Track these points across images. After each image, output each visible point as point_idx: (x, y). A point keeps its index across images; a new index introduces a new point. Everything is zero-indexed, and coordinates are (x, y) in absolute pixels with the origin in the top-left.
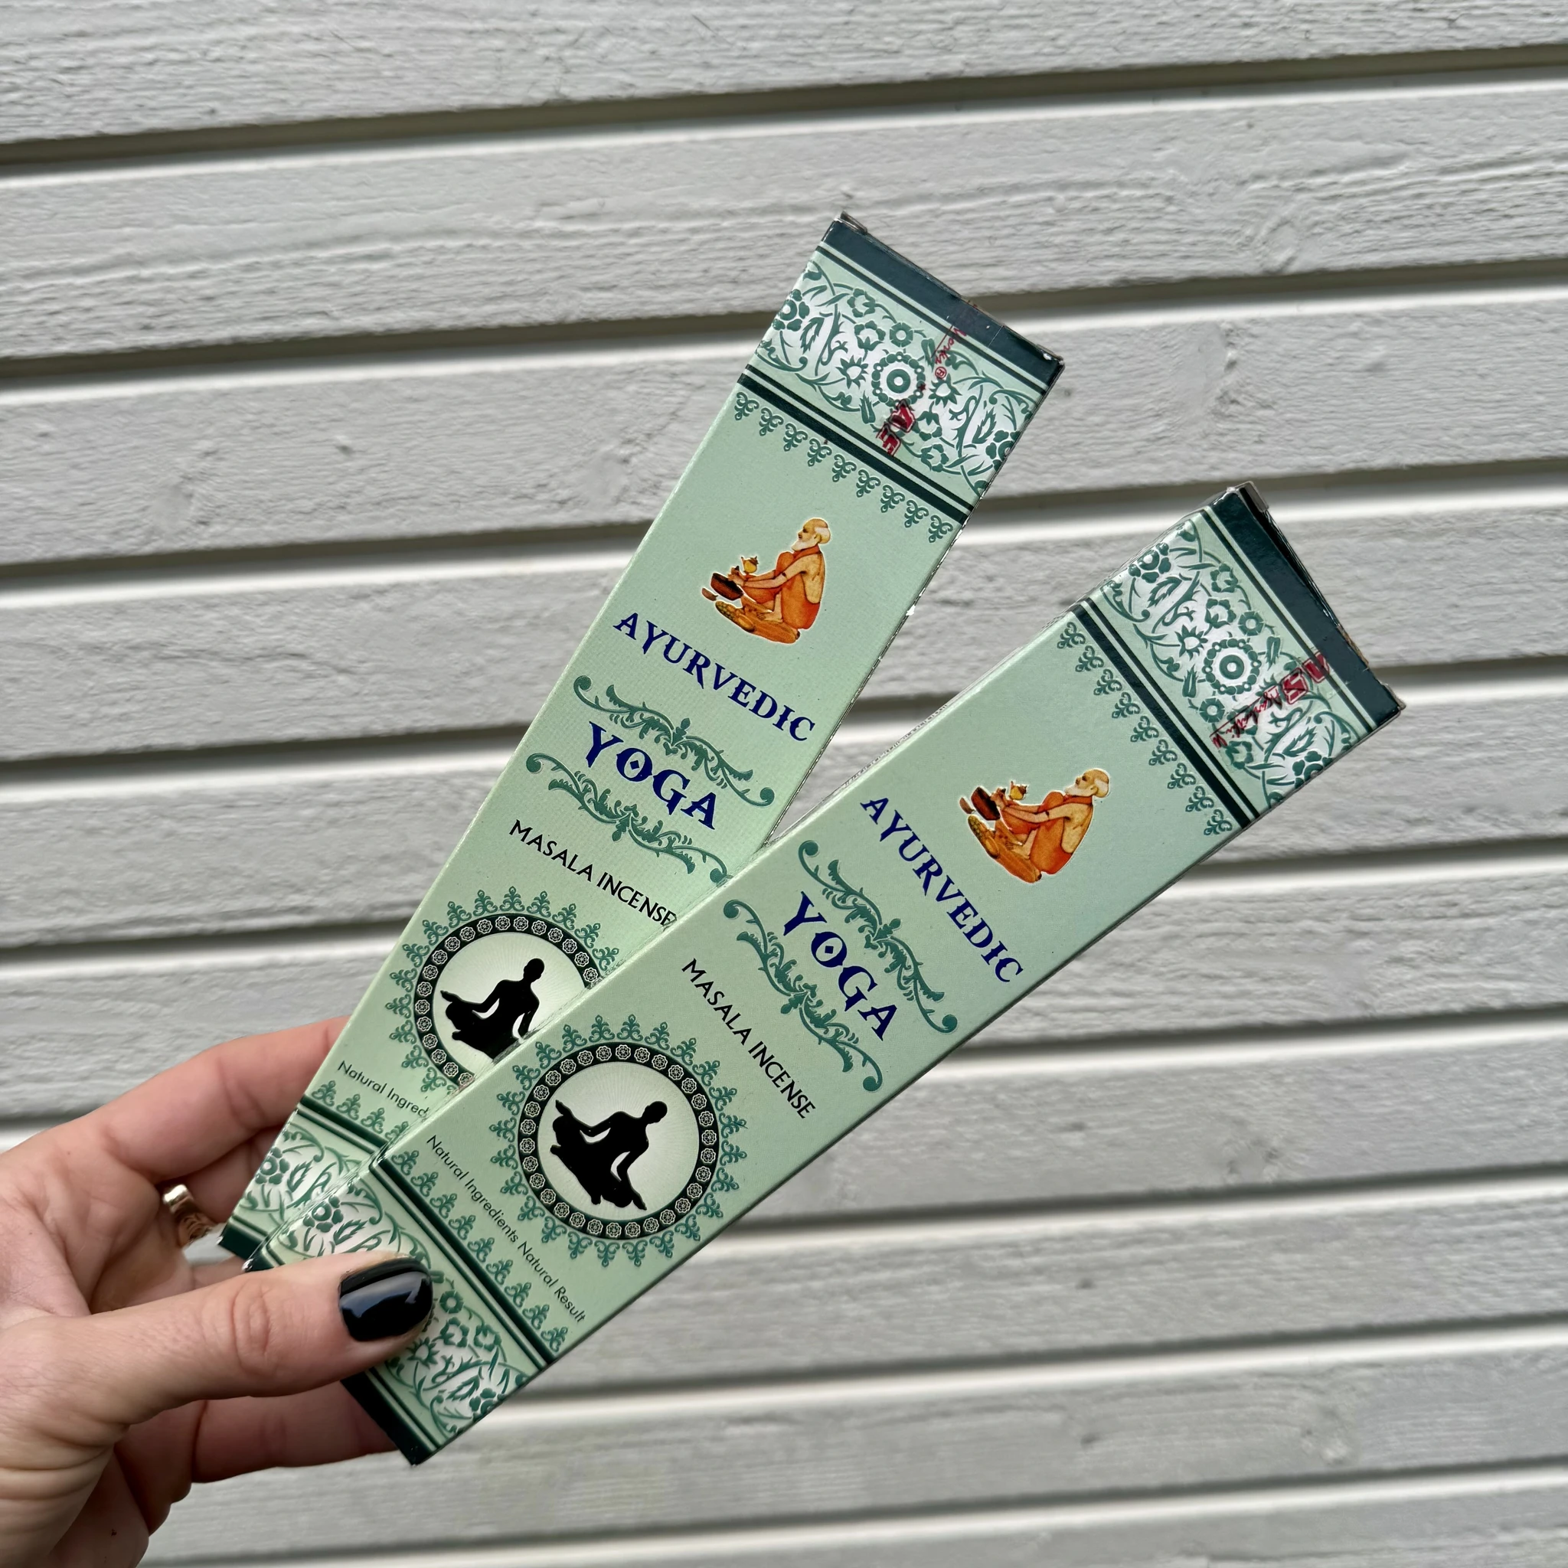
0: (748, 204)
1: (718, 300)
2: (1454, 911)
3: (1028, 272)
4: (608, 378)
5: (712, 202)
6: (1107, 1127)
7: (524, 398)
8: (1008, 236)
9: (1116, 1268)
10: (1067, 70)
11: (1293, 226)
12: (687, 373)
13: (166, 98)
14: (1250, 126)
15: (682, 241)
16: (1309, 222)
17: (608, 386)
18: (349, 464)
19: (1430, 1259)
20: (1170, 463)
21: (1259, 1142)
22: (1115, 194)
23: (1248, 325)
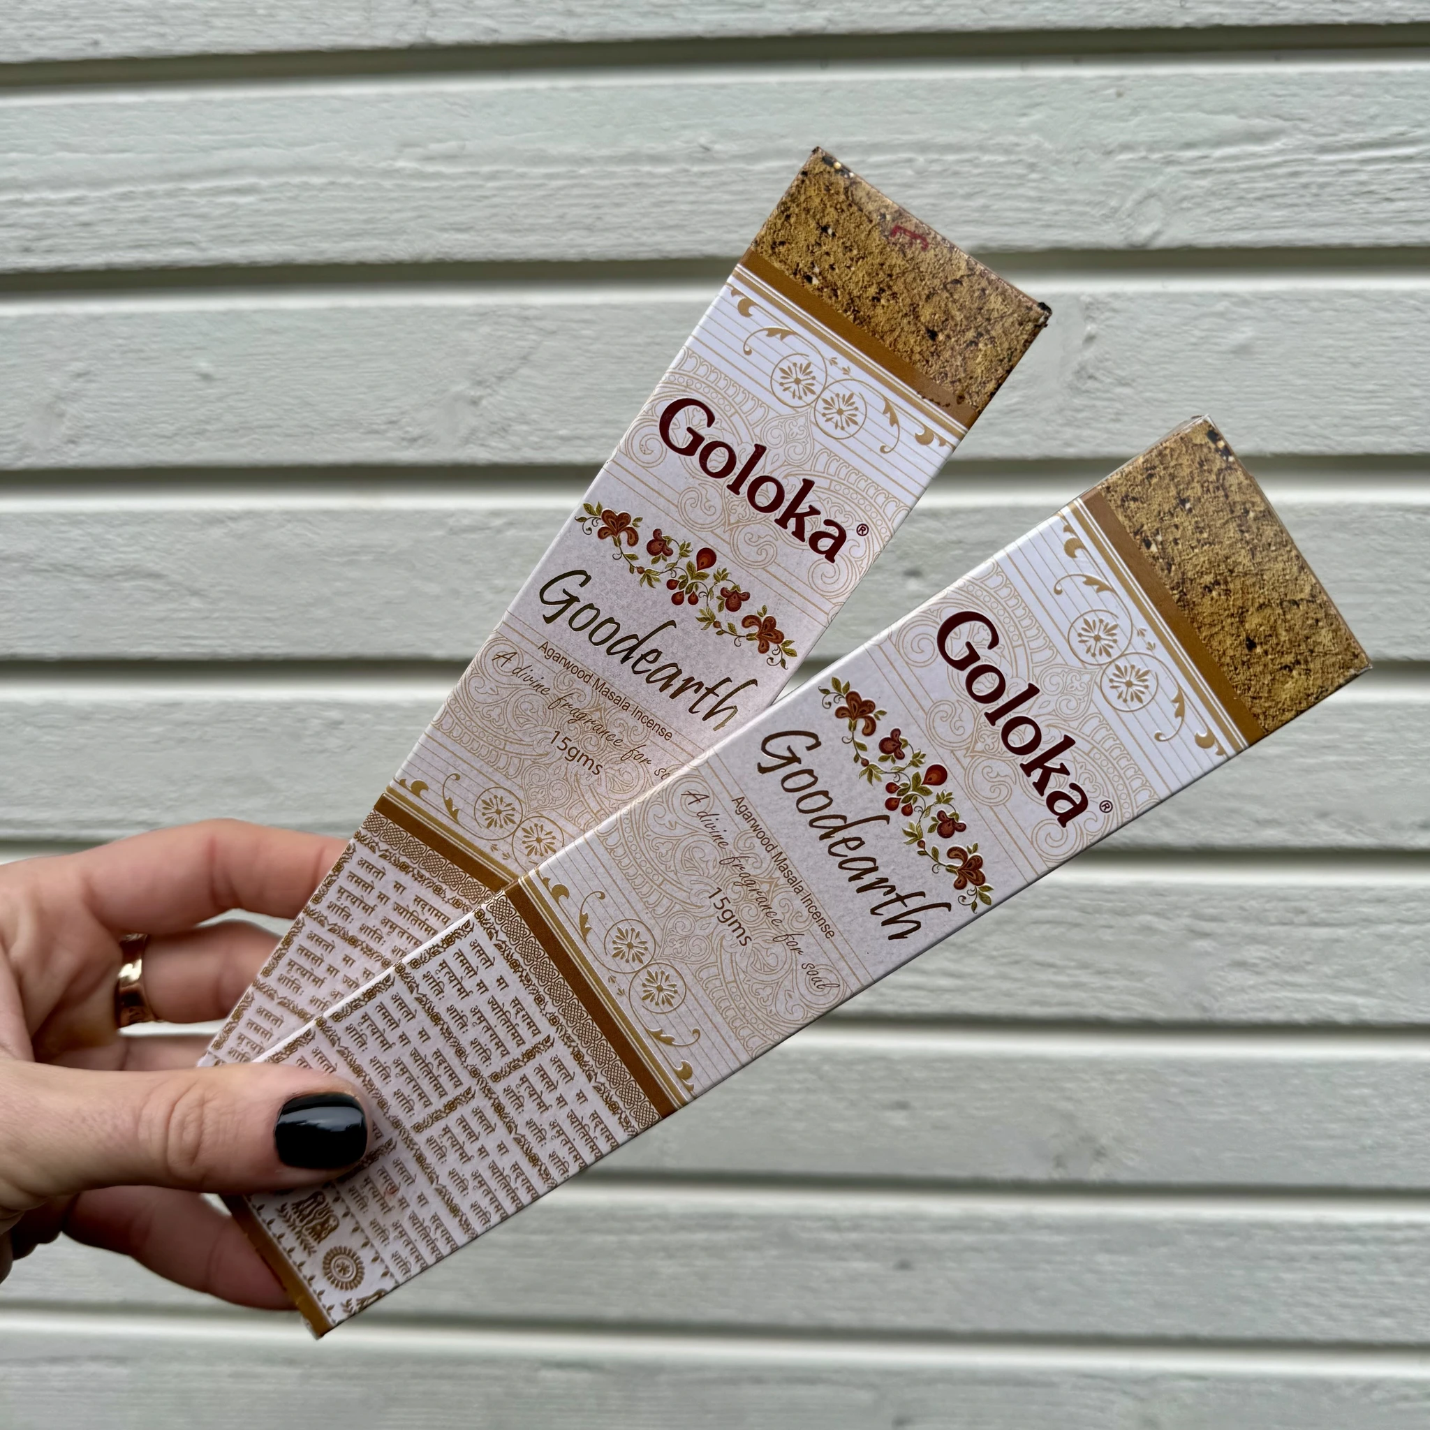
0: (605, 152)
2: (1303, 918)
4: (461, 318)
5: (570, 148)
9: (936, 1253)
10: (933, 30)
12: (539, 318)
13: (53, 29)
14: (1119, 95)
19: (1262, 1275)
21: (1088, 1139)
22: (977, 158)
23: (1109, 299)
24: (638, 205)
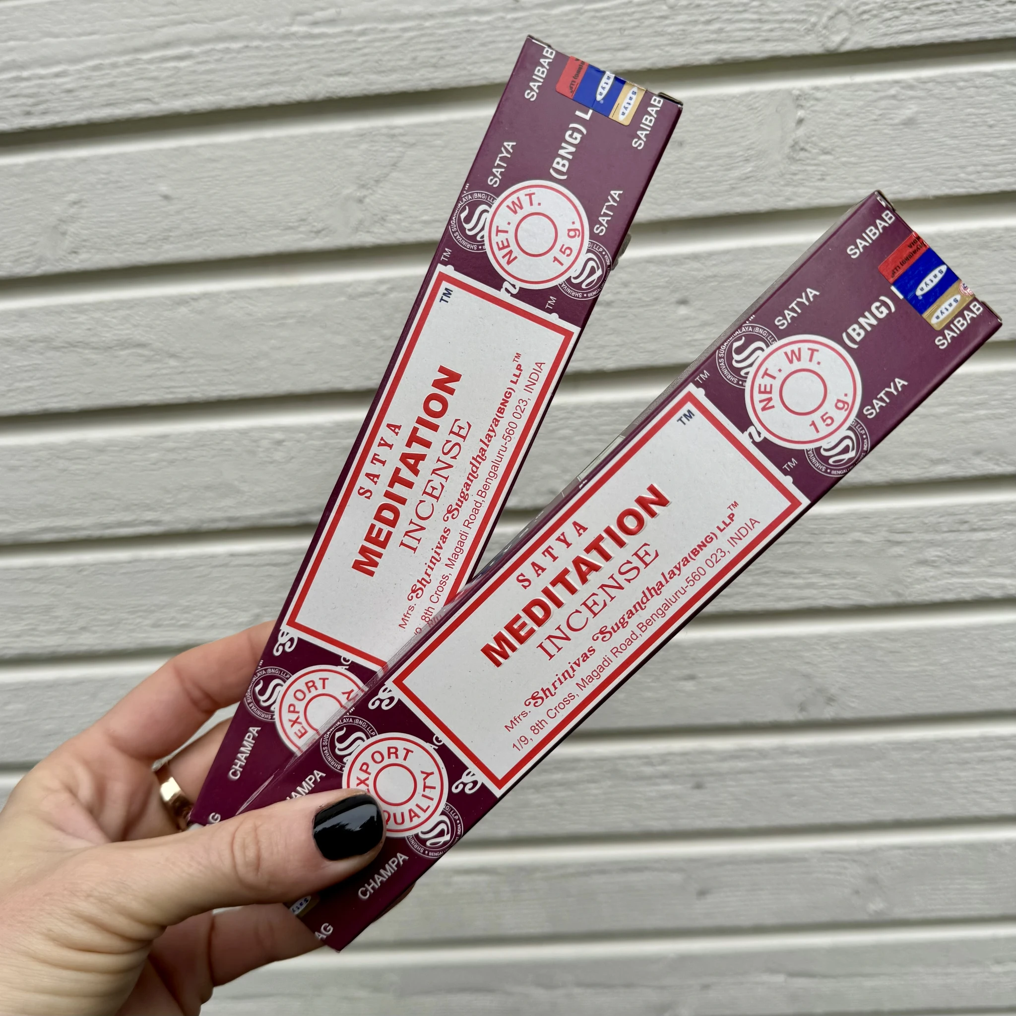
1: (423, 80)
3: (649, 54)
6: (712, 677)
8: (634, 28)
15: (397, 37)
16: (859, 11)
18: (169, 207)
20: (756, 196)
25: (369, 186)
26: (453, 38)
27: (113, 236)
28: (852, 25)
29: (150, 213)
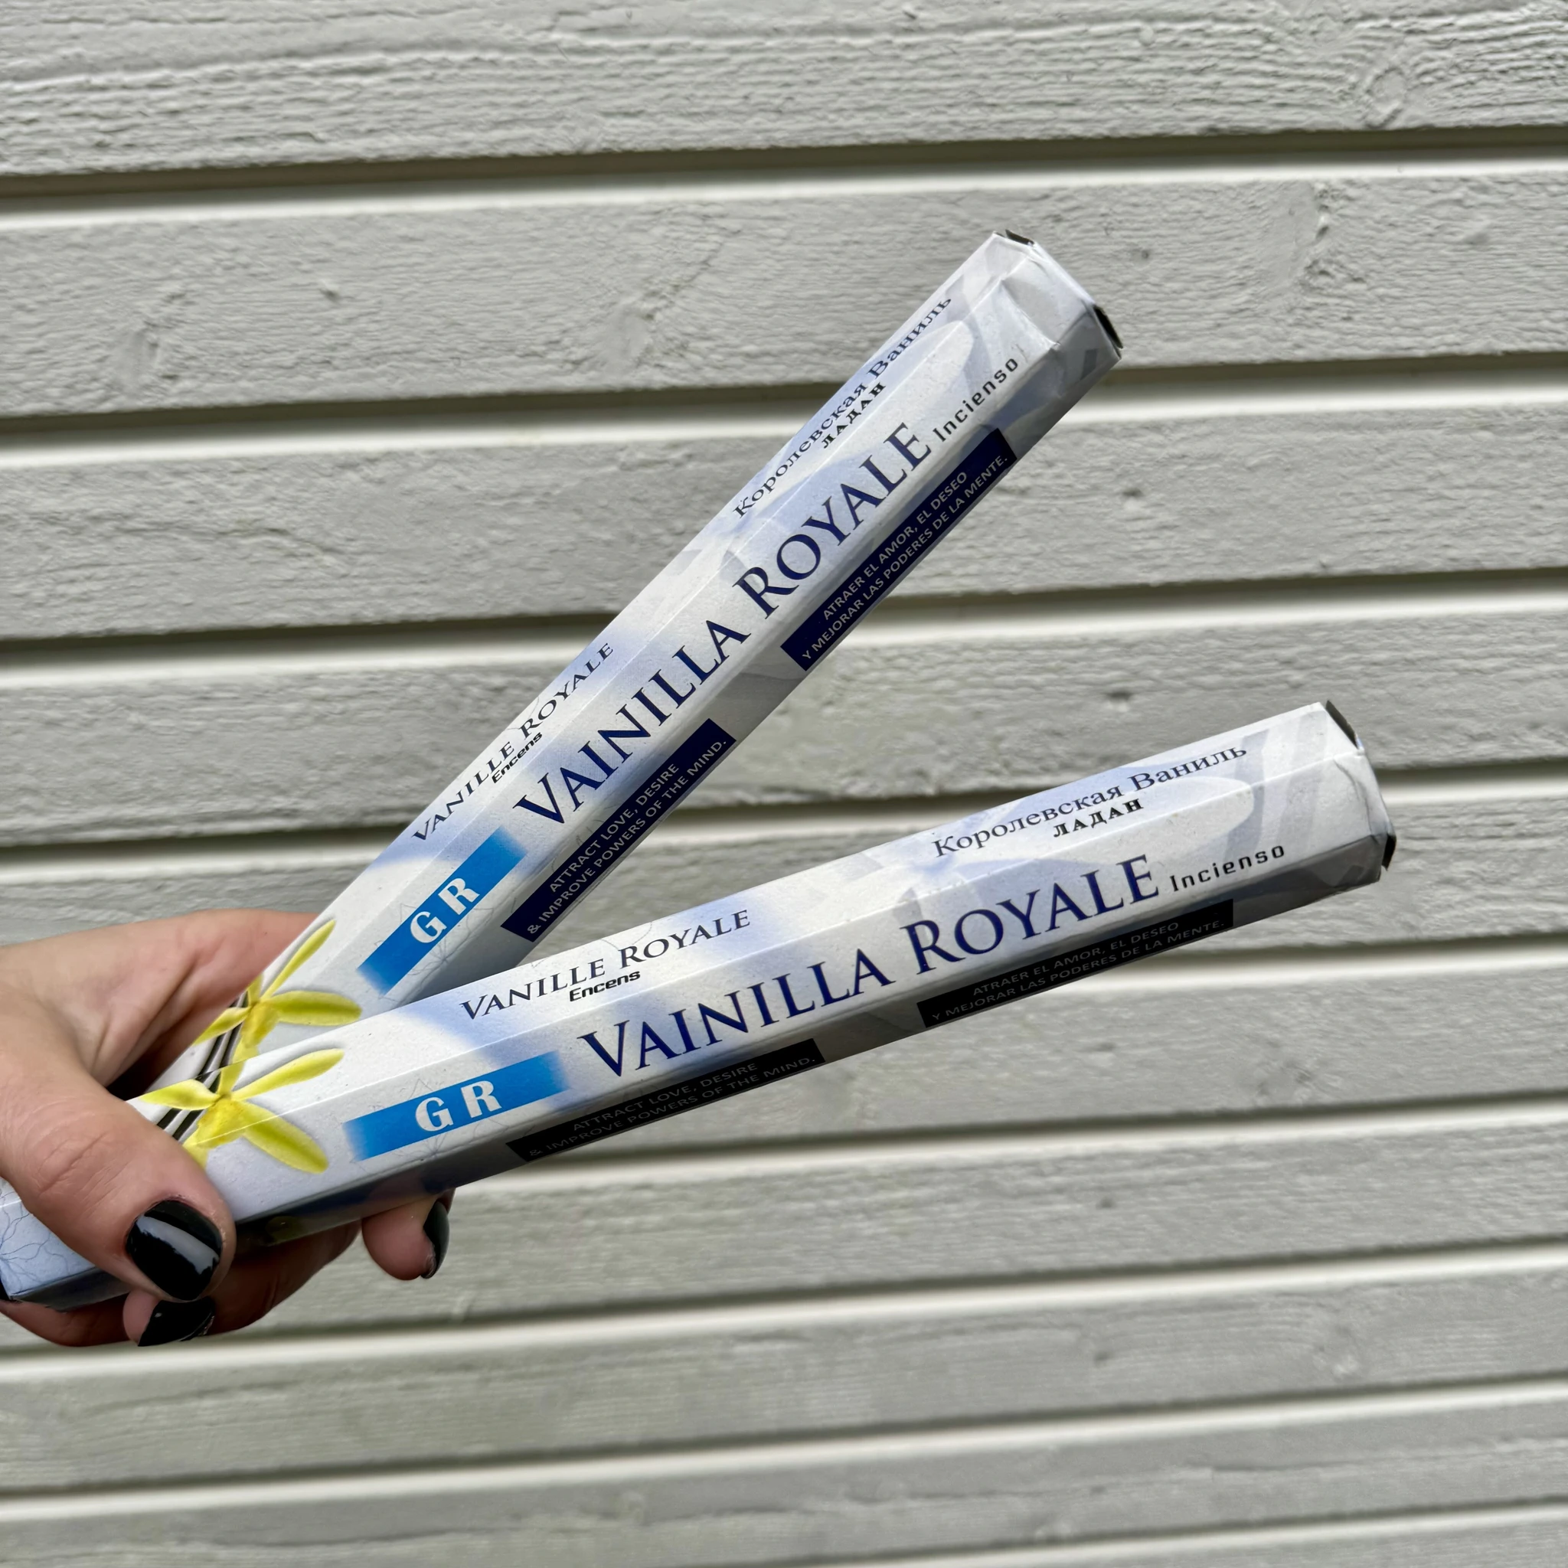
0: (797, 21)
1: (758, 132)
2: (1509, 831)
3: (1107, 114)
4: (632, 218)
5: (754, 19)
6: (1137, 1046)
7: (534, 240)
8: (1087, 72)
9: (1138, 1188)
11: (1401, 73)
12: (722, 216)
15: (722, 61)
16: (1419, 70)
17: (631, 228)
18: (334, 312)
20: (1251, 339)
21: (1292, 1064)
22: (1209, 27)
23: (1344, 186)
24: (835, 82)
25: (664, 293)
26: (810, 67)
27: (237, 354)
28: (1409, 90)
29: (301, 319)
